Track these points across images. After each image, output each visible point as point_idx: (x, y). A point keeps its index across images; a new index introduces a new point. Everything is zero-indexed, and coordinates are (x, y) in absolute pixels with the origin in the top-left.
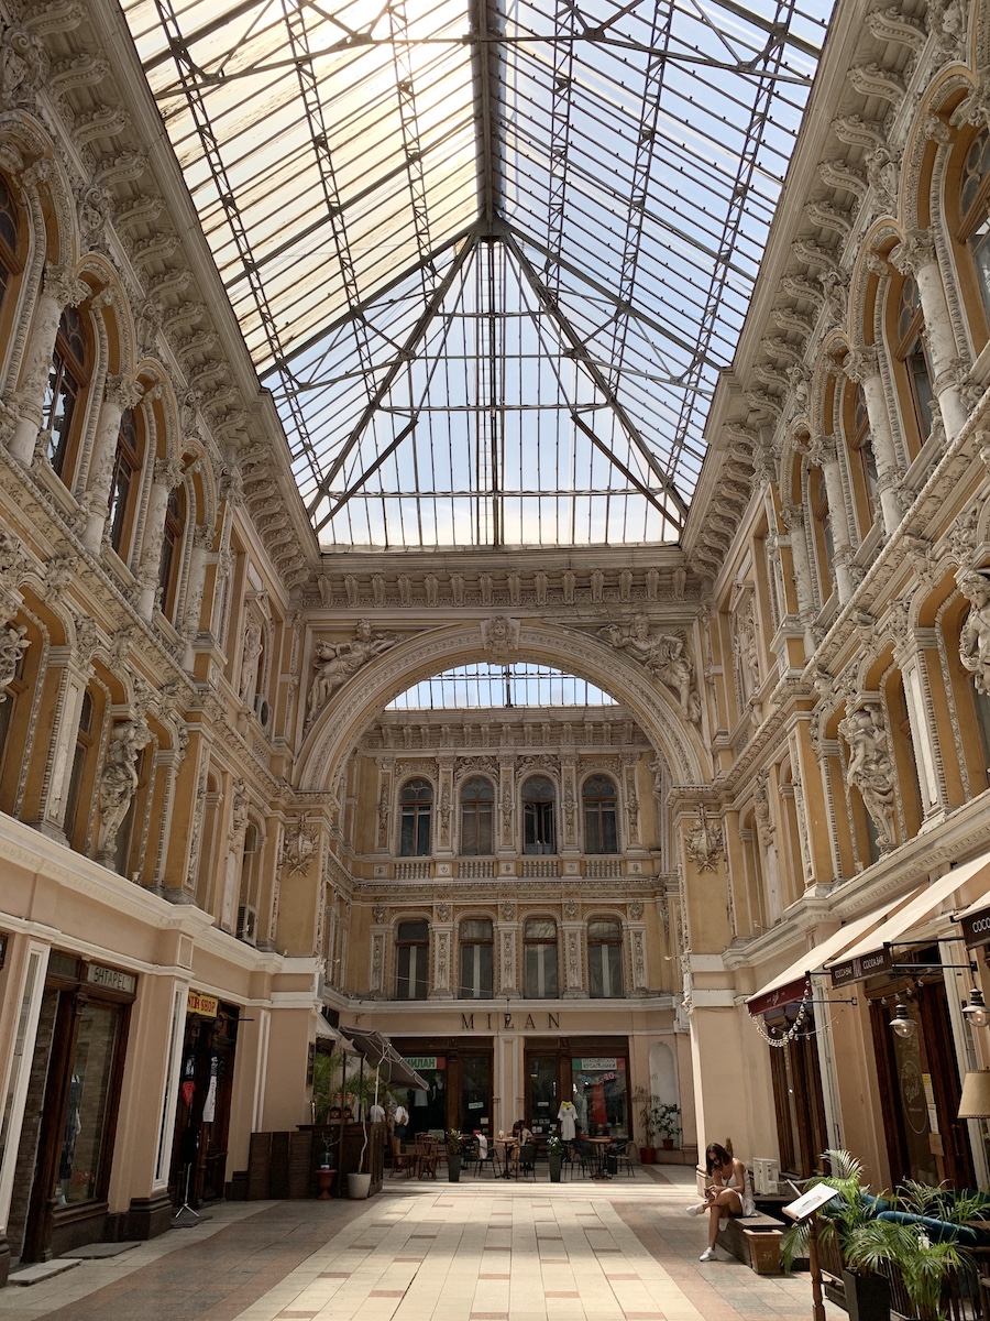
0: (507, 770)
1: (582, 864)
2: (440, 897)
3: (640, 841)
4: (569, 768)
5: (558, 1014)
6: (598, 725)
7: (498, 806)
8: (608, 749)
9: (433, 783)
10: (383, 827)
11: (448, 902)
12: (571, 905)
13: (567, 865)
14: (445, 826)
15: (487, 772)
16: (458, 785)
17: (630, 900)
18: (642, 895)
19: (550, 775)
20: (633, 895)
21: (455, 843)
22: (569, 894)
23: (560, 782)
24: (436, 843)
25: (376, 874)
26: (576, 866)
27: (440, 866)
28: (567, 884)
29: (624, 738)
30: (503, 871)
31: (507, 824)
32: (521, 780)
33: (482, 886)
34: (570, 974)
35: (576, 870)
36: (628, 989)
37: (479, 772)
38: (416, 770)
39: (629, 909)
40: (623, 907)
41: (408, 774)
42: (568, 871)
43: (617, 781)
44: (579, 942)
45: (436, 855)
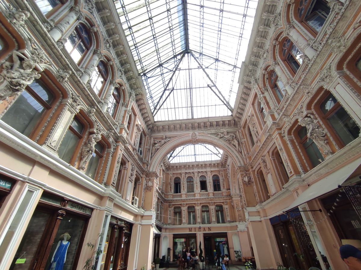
0: (196, 174)
1: (213, 194)
2: (183, 202)
3: (225, 188)
4: (209, 174)
5: (210, 227)
6: (214, 164)
7: (195, 182)
8: (217, 169)
9: (181, 178)
10: (171, 187)
11: (185, 203)
12: (212, 203)
13: (210, 194)
14: (184, 187)
15: (192, 175)
16: (186, 178)
17: (224, 201)
18: (227, 200)
19: (205, 175)
20: (225, 200)
21: (186, 190)
22: (211, 200)
23: (207, 177)
24: (182, 190)
25: (169, 197)
26: (212, 194)
27: (183, 195)
28: (210, 198)
29: (220, 167)
30: (196, 196)
31: (197, 186)
32: (199, 177)
33: (192, 199)
34: (212, 218)
35: (212, 195)
36: (226, 221)
37: (190, 175)
38: (177, 175)
39: (224, 203)
40: (223, 202)
41: (175, 176)
42: (210, 195)
43: (219, 176)
44: (214, 211)
45: (182, 193)
